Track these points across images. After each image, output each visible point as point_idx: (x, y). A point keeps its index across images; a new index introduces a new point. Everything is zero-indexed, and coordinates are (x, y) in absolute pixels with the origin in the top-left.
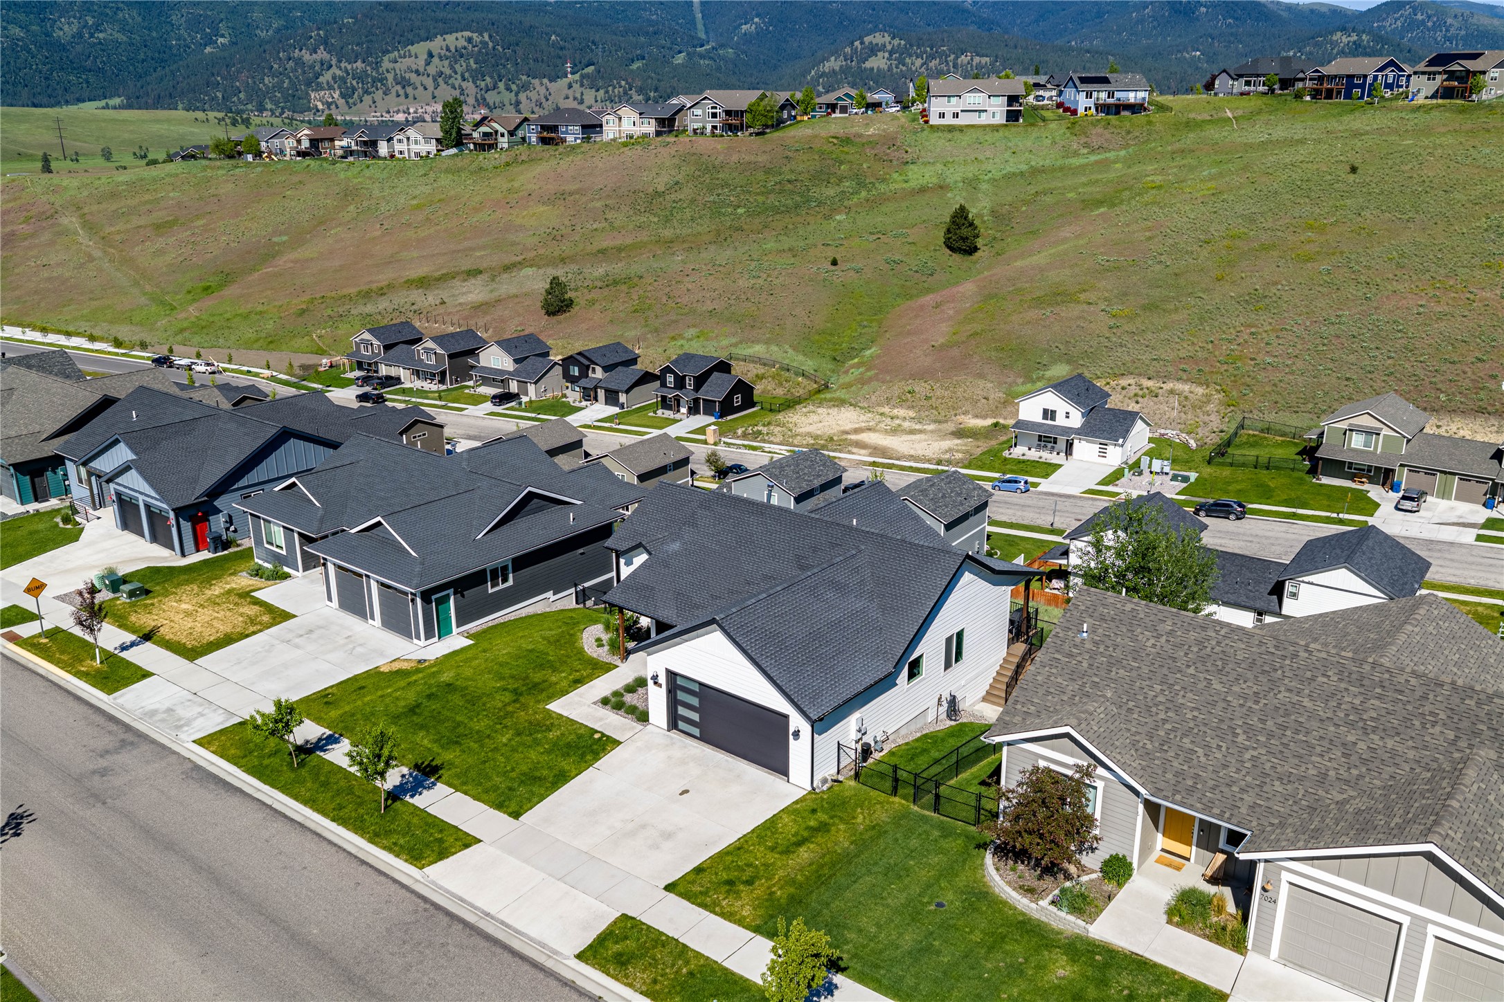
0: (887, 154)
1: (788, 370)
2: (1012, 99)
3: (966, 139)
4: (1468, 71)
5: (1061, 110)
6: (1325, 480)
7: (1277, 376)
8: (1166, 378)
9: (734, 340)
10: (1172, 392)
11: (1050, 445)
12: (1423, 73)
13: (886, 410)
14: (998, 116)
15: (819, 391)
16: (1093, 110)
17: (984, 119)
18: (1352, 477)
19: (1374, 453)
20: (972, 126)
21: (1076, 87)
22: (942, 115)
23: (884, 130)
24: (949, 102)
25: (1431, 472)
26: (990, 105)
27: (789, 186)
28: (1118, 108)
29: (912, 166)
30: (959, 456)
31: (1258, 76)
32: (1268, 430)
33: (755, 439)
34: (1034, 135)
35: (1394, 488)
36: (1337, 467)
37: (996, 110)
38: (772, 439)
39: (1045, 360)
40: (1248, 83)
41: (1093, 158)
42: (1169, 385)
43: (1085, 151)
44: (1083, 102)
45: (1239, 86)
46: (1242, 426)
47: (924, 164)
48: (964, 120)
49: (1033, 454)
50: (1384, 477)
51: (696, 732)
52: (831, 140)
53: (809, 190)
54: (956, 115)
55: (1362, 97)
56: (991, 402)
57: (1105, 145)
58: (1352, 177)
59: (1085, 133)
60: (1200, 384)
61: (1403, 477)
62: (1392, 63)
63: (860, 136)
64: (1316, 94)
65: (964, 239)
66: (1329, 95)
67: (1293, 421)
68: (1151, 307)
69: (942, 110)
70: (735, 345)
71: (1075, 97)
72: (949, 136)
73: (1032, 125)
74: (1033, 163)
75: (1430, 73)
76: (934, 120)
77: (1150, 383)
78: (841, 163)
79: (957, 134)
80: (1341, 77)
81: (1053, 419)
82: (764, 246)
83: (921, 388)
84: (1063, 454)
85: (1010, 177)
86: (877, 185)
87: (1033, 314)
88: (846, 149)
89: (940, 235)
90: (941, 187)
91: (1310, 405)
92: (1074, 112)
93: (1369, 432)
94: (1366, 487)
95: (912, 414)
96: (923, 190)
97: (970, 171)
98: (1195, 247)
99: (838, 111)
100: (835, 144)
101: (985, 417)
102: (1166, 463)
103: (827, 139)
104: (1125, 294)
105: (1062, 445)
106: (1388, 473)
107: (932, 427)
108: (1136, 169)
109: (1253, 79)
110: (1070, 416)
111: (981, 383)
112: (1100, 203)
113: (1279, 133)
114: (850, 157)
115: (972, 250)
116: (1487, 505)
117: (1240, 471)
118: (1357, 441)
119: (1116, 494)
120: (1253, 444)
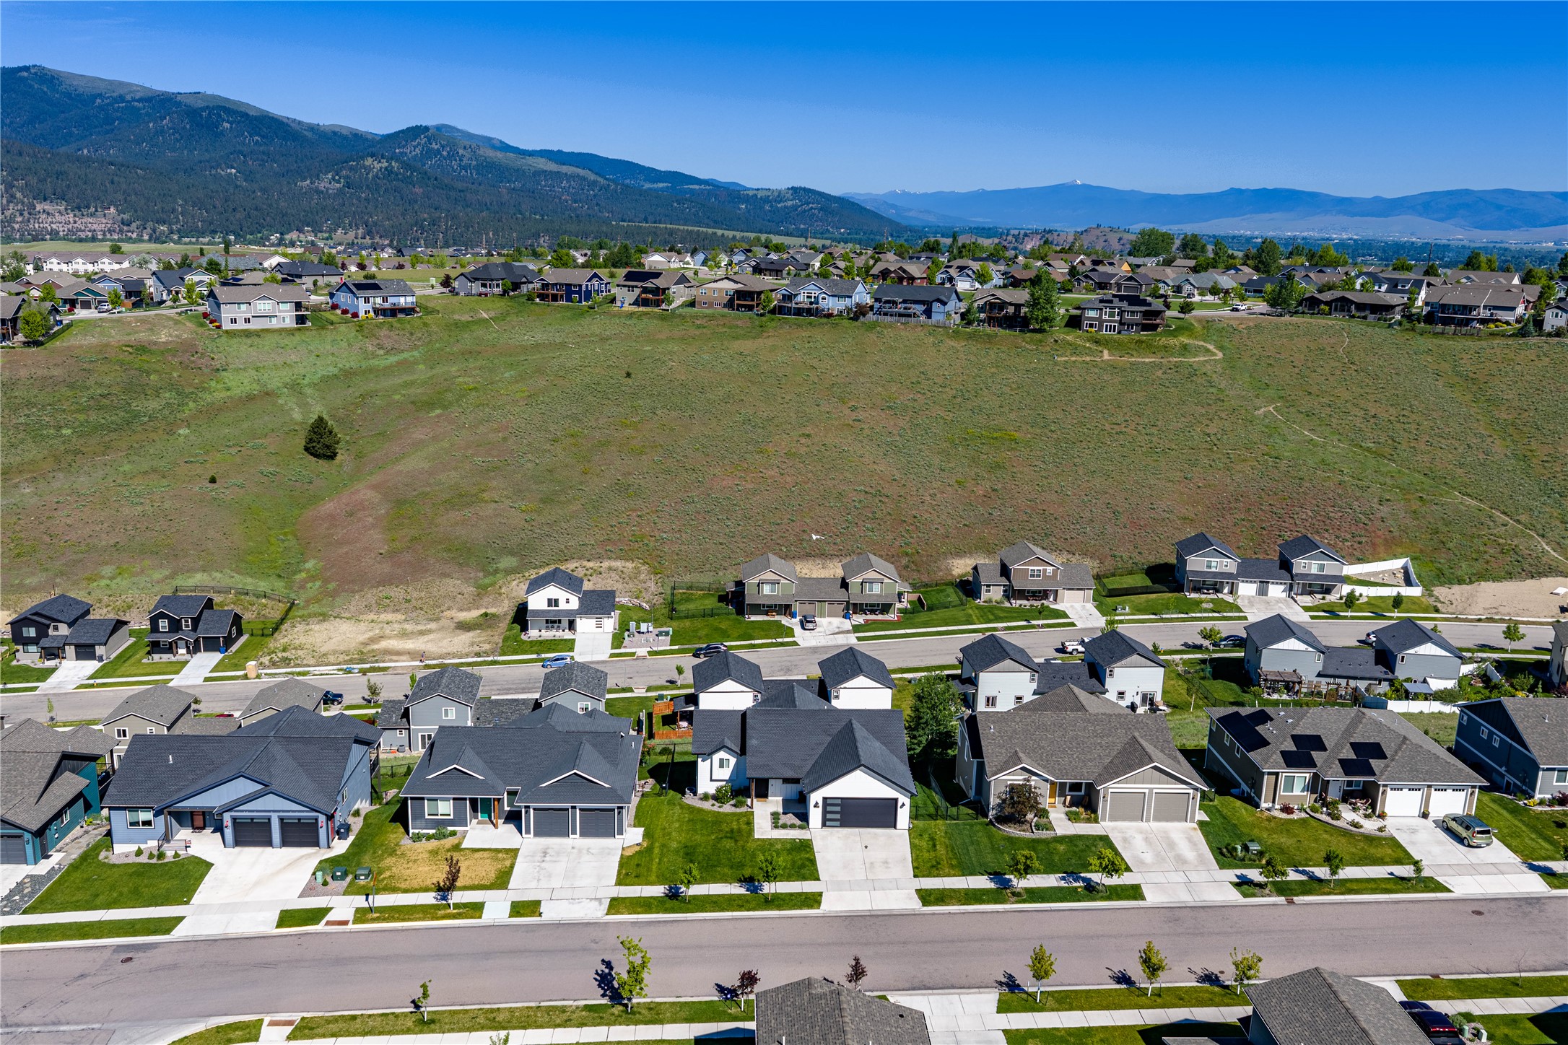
0: (194, 362)
1: (247, 594)
2: (298, 306)
3: (268, 342)
4: (658, 288)
5: (339, 312)
6: (753, 618)
7: (676, 548)
8: (600, 558)
9: (166, 573)
10: (610, 568)
11: (556, 625)
12: (624, 286)
13: (372, 616)
14: (288, 320)
15: (290, 609)
16: (372, 314)
17: (274, 324)
18: (768, 613)
19: (777, 596)
20: (267, 330)
21: (352, 292)
22: (234, 321)
23: (177, 336)
24: (239, 308)
25: (811, 602)
26: (280, 311)
27: (105, 402)
28: (393, 312)
29: (224, 374)
30: (487, 647)
31: (492, 280)
32: (691, 588)
33: (288, 665)
34: (329, 338)
35: (793, 615)
36: (756, 609)
37: (286, 315)
38: (305, 662)
39: (490, 553)
40: (484, 285)
41: (393, 359)
42: (606, 564)
43: (381, 352)
44: (363, 307)
45: (476, 287)
46: (674, 588)
47: (238, 370)
48: (255, 325)
49: (548, 634)
50: (786, 610)
51: (838, 823)
52: (125, 349)
53: (129, 404)
54: (247, 321)
55: (580, 301)
56: (466, 596)
57: (396, 346)
58: (630, 381)
59: (374, 335)
60: (627, 560)
61: (797, 607)
62: (595, 275)
63: (156, 343)
64: (542, 297)
65: (328, 447)
66: (555, 298)
67: (706, 579)
68: (547, 500)
69: (233, 316)
70: (172, 576)
71: (353, 301)
72: (249, 341)
73: (323, 328)
74: (340, 365)
75: (629, 287)
76: (227, 326)
77: (590, 564)
78: (148, 374)
79: (256, 340)
80: (561, 285)
81: (556, 605)
82: (121, 469)
83: (397, 592)
84: (567, 631)
85: (325, 380)
86: (200, 395)
87: (454, 515)
88: (144, 357)
89: (300, 442)
90: (267, 394)
91: (708, 566)
92: (355, 315)
93: (774, 583)
94: (777, 618)
95: (400, 617)
96: (250, 398)
97: (286, 375)
98: (547, 447)
99: (78, 306)
100: (131, 353)
101: (469, 609)
102: (653, 623)
103: (120, 348)
104: (520, 491)
105: (565, 623)
106: (788, 607)
107: (433, 626)
108: (438, 370)
109: (488, 283)
110: (569, 601)
111: (448, 580)
112: (431, 405)
113: (540, 337)
114: (158, 367)
115: (332, 456)
116: (845, 617)
117: (695, 620)
118: (766, 589)
119: (633, 654)
120: (688, 599)
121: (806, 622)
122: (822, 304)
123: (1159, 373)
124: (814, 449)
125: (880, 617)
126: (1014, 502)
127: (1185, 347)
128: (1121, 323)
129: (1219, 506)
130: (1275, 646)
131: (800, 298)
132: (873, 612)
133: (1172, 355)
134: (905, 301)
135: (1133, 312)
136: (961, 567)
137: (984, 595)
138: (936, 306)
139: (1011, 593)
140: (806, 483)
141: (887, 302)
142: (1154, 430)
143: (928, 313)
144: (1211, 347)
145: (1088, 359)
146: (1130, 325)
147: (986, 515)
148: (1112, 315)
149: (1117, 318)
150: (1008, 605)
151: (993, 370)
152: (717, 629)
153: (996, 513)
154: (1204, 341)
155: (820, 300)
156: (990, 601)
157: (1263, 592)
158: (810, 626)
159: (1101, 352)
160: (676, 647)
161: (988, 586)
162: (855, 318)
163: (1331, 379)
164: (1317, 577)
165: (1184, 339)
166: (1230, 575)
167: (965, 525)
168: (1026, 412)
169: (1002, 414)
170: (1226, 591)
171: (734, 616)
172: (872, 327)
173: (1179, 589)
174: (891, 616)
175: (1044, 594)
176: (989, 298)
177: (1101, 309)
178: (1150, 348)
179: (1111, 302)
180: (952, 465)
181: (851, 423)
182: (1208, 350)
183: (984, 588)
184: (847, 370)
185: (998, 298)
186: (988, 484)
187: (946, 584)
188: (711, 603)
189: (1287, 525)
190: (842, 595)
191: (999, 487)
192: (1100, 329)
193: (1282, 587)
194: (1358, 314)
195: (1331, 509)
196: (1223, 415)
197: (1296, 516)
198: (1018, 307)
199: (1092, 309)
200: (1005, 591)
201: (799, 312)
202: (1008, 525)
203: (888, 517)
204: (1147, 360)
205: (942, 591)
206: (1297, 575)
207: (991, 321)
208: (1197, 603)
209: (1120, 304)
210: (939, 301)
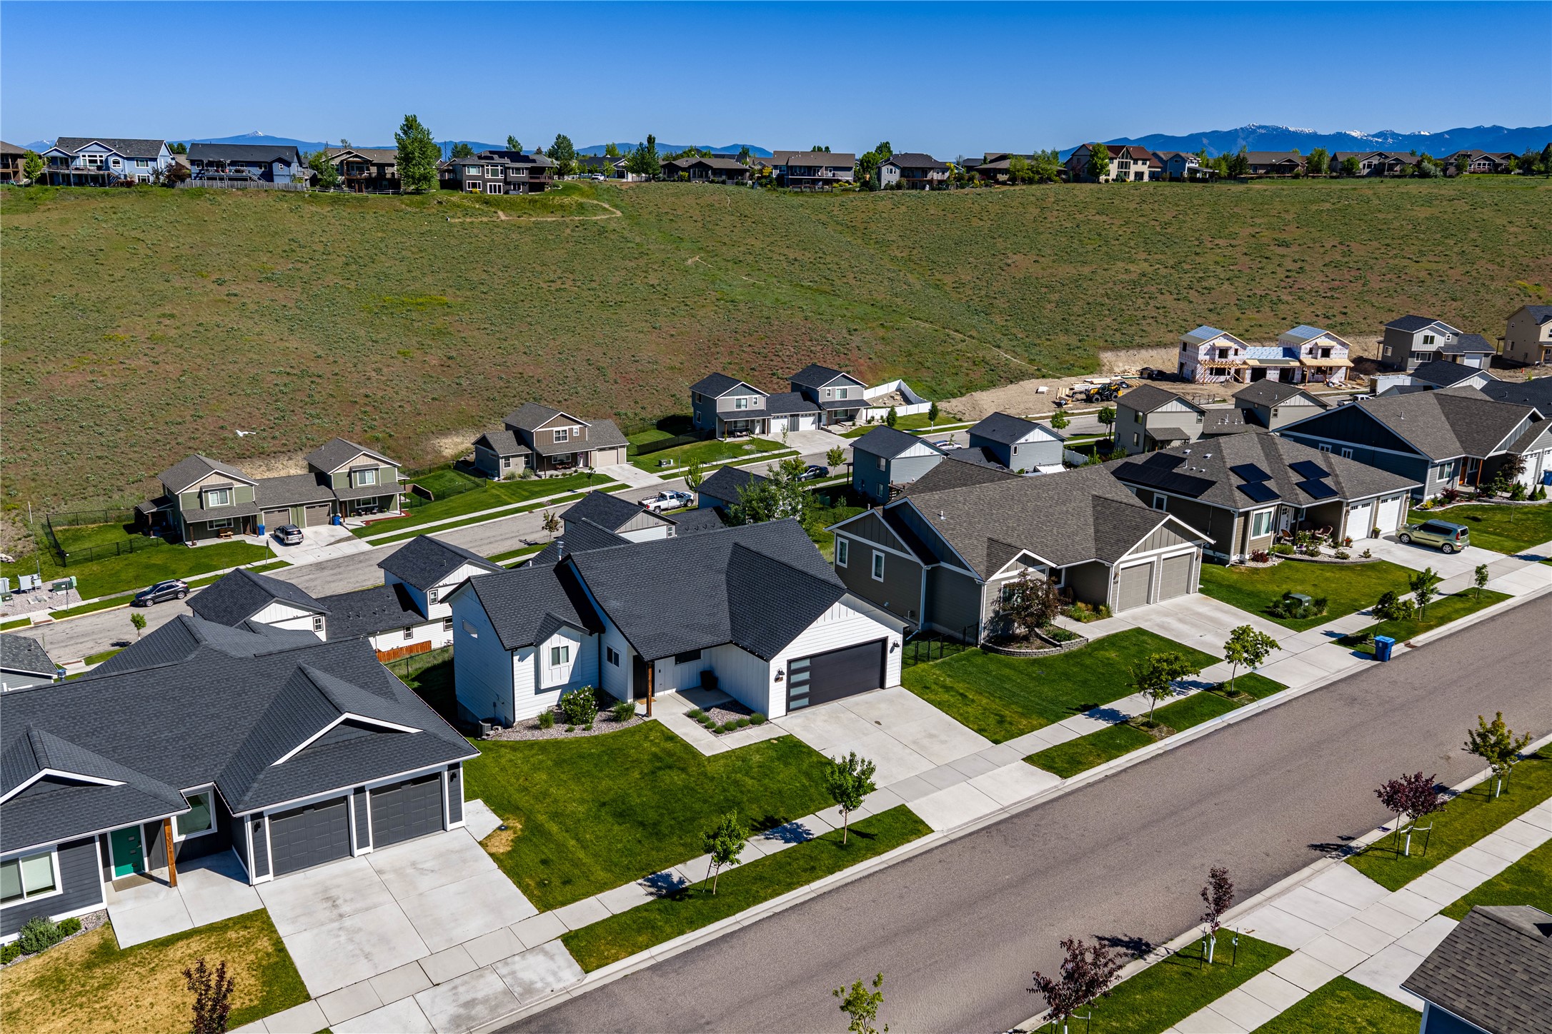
6: (200, 543)
18: (217, 535)
19: (231, 507)
25: (282, 509)
32: (75, 521)
35: (260, 530)
36: (201, 529)
46: (47, 526)
50: (249, 524)
51: (806, 701)
61: (263, 519)
91: (91, 489)
93: (222, 489)
94: (236, 537)
102: (35, 576)
106: (249, 520)
116: (333, 522)
117: (106, 562)
118: (213, 500)
119: (27, 621)
120: (77, 538)
121: (283, 535)
122: (116, 170)
123: (568, 231)
124: (189, 330)
125: (379, 516)
126: (480, 369)
127: (581, 207)
128: (506, 182)
129: (701, 352)
130: (903, 455)
131: (80, 163)
132: (369, 511)
133: (571, 214)
134: (233, 163)
135: (518, 169)
136: (456, 445)
137: (504, 471)
138: (278, 168)
139: (538, 461)
140: (199, 370)
141: (210, 164)
142: (594, 285)
143: (268, 176)
144: (607, 206)
145: (485, 219)
146: (517, 185)
147: (454, 386)
148: (495, 173)
149: (501, 177)
150: (537, 478)
151: (380, 234)
152: (148, 567)
153: (465, 383)
154: (597, 200)
155: (111, 164)
156: (511, 477)
157: (794, 427)
158: (293, 538)
159: (496, 212)
160: (96, 600)
161: (507, 458)
162: (170, 184)
163: (736, 230)
164: (843, 403)
165: (577, 198)
166: (760, 413)
167: (433, 399)
168: (443, 275)
169: (414, 279)
170: (757, 431)
171: (167, 546)
172: (199, 194)
173: (711, 435)
174: (395, 513)
175: (573, 459)
176: (345, 157)
177: (483, 166)
178: (547, 208)
179: (492, 158)
180: (384, 335)
181: (225, 298)
182: (605, 209)
183: (502, 462)
184: (189, 240)
185: (356, 156)
186: (440, 353)
187: (442, 468)
188: (120, 536)
189: (775, 363)
190: (323, 494)
191: (454, 354)
192: (485, 189)
193: (811, 419)
194: (716, 179)
195: (809, 343)
196: (655, 267)
197: (781, 354)
198: (381, 167)
199: (474, 166)
200: (527, 463)
201: (82, 180)
202: (486, 394)
203: (331, 400)
204: (549, 219)
205: (441, 476)
206: (824, 403)
207: (350, 183)
208: (739, 446)
209: (502, 161)
210: (281, 160)
